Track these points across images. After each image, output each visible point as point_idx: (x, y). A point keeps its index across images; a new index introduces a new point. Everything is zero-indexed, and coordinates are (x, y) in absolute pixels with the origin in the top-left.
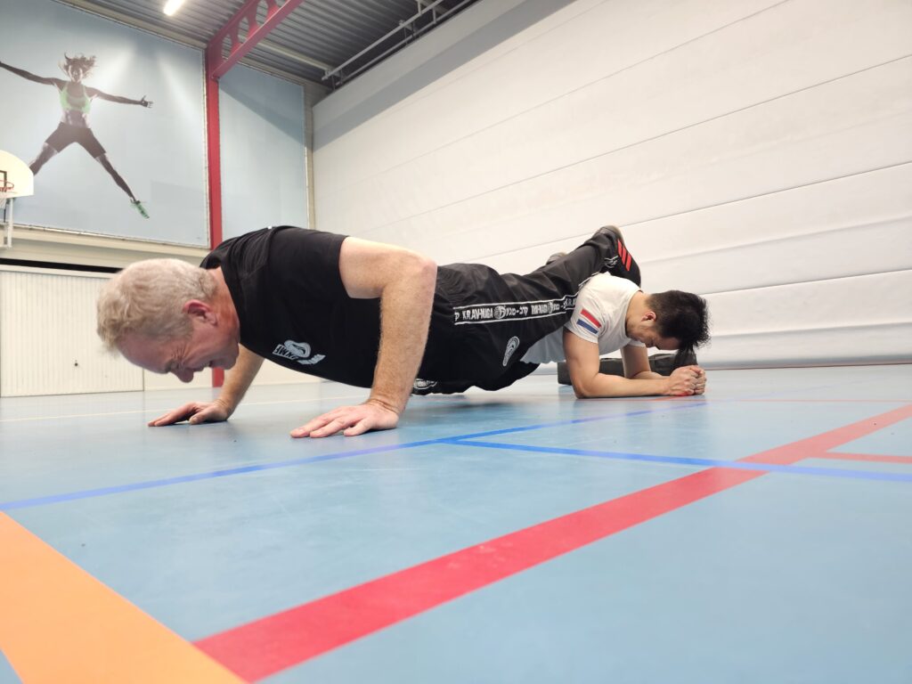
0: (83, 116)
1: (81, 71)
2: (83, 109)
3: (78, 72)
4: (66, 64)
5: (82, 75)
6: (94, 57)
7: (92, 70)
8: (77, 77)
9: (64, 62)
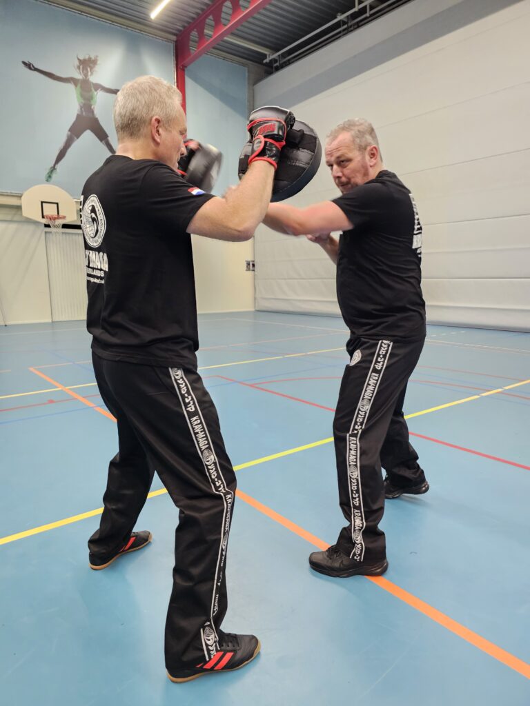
0: (92, 107)
1: (89, 69)
2: (92, 102)
3: (87, 70)
4: (78, 64)
5: (89, 73)
6: (97, 56)
7: (97, 68)
8: (86, 75)
9: (77, 63)
